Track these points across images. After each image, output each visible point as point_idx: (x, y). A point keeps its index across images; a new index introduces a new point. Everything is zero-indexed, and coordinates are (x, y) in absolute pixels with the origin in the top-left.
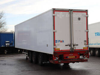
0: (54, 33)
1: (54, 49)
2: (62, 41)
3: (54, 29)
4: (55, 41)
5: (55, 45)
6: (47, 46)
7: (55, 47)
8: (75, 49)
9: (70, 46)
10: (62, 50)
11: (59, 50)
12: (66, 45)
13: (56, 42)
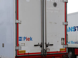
0: (17, 24)
1: (17, 51)
2: (30, 39)
3: (17, 18)
4: (18, 39)
5: (17, 45)
6: (3, 46)
7: (17, 48)
8: (48, 51)
9: (41, 46)
10: (29, 54)
11: (25, 54)
12: (35, 46)
13: (20, 40)
